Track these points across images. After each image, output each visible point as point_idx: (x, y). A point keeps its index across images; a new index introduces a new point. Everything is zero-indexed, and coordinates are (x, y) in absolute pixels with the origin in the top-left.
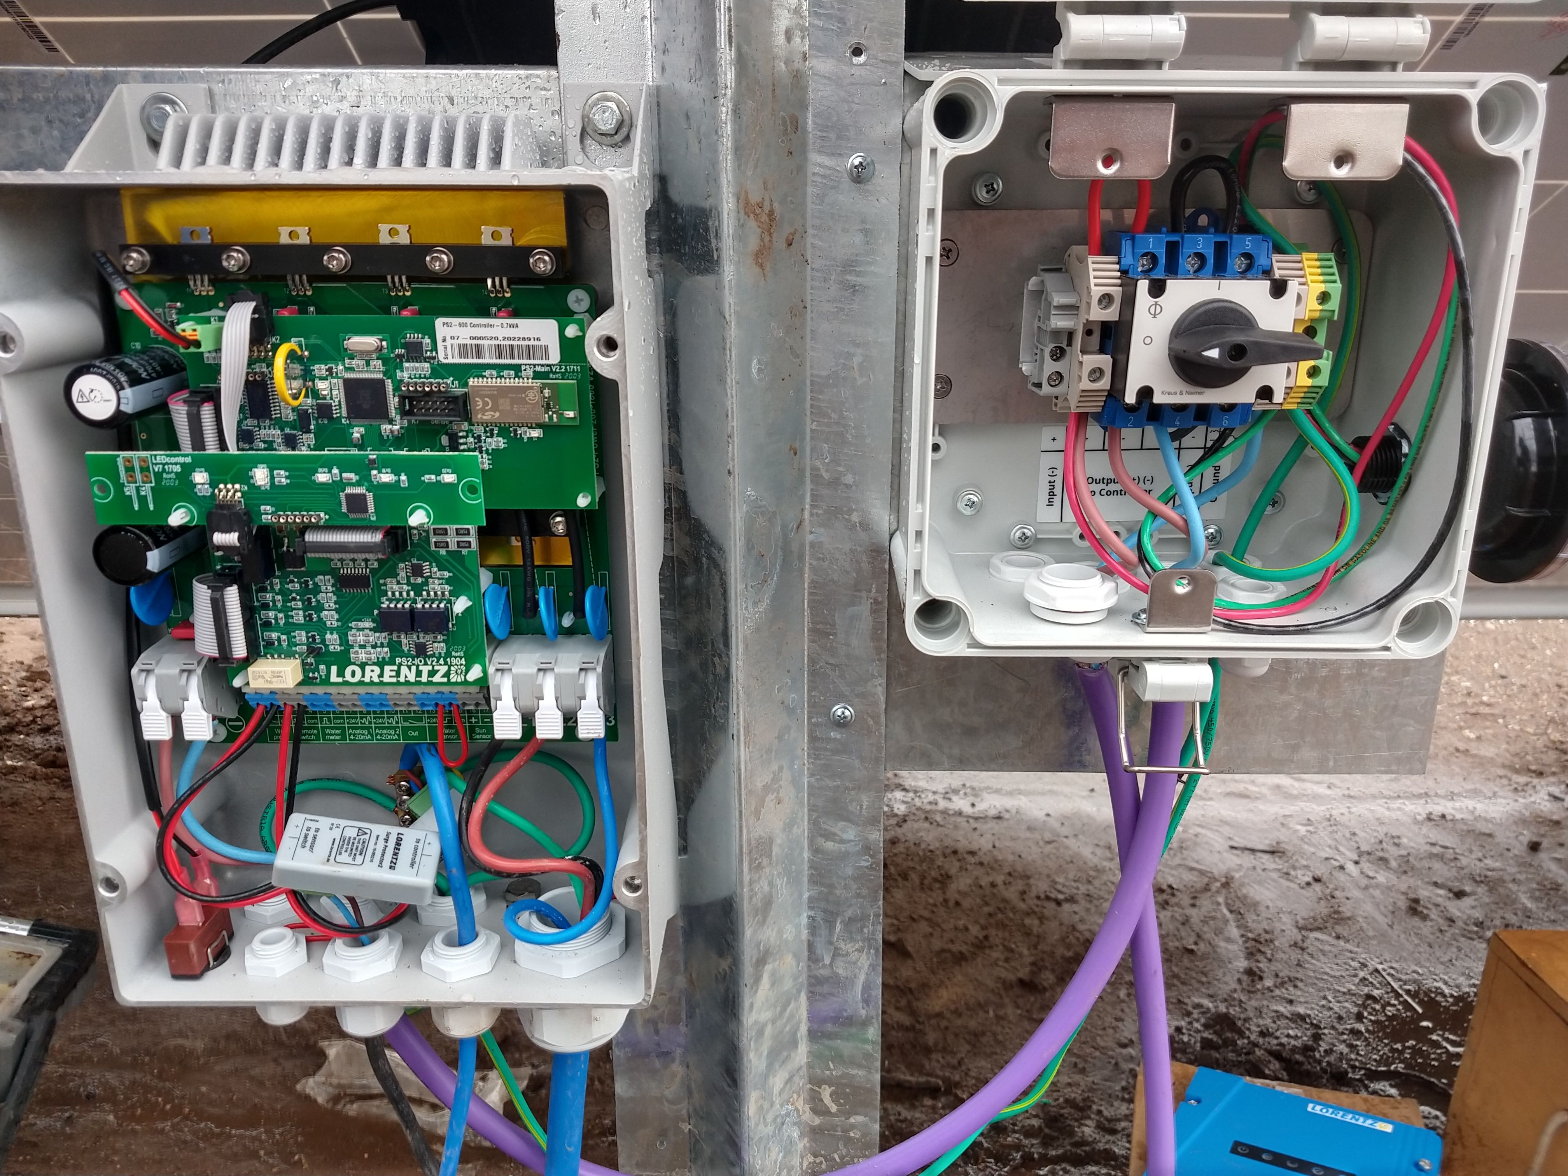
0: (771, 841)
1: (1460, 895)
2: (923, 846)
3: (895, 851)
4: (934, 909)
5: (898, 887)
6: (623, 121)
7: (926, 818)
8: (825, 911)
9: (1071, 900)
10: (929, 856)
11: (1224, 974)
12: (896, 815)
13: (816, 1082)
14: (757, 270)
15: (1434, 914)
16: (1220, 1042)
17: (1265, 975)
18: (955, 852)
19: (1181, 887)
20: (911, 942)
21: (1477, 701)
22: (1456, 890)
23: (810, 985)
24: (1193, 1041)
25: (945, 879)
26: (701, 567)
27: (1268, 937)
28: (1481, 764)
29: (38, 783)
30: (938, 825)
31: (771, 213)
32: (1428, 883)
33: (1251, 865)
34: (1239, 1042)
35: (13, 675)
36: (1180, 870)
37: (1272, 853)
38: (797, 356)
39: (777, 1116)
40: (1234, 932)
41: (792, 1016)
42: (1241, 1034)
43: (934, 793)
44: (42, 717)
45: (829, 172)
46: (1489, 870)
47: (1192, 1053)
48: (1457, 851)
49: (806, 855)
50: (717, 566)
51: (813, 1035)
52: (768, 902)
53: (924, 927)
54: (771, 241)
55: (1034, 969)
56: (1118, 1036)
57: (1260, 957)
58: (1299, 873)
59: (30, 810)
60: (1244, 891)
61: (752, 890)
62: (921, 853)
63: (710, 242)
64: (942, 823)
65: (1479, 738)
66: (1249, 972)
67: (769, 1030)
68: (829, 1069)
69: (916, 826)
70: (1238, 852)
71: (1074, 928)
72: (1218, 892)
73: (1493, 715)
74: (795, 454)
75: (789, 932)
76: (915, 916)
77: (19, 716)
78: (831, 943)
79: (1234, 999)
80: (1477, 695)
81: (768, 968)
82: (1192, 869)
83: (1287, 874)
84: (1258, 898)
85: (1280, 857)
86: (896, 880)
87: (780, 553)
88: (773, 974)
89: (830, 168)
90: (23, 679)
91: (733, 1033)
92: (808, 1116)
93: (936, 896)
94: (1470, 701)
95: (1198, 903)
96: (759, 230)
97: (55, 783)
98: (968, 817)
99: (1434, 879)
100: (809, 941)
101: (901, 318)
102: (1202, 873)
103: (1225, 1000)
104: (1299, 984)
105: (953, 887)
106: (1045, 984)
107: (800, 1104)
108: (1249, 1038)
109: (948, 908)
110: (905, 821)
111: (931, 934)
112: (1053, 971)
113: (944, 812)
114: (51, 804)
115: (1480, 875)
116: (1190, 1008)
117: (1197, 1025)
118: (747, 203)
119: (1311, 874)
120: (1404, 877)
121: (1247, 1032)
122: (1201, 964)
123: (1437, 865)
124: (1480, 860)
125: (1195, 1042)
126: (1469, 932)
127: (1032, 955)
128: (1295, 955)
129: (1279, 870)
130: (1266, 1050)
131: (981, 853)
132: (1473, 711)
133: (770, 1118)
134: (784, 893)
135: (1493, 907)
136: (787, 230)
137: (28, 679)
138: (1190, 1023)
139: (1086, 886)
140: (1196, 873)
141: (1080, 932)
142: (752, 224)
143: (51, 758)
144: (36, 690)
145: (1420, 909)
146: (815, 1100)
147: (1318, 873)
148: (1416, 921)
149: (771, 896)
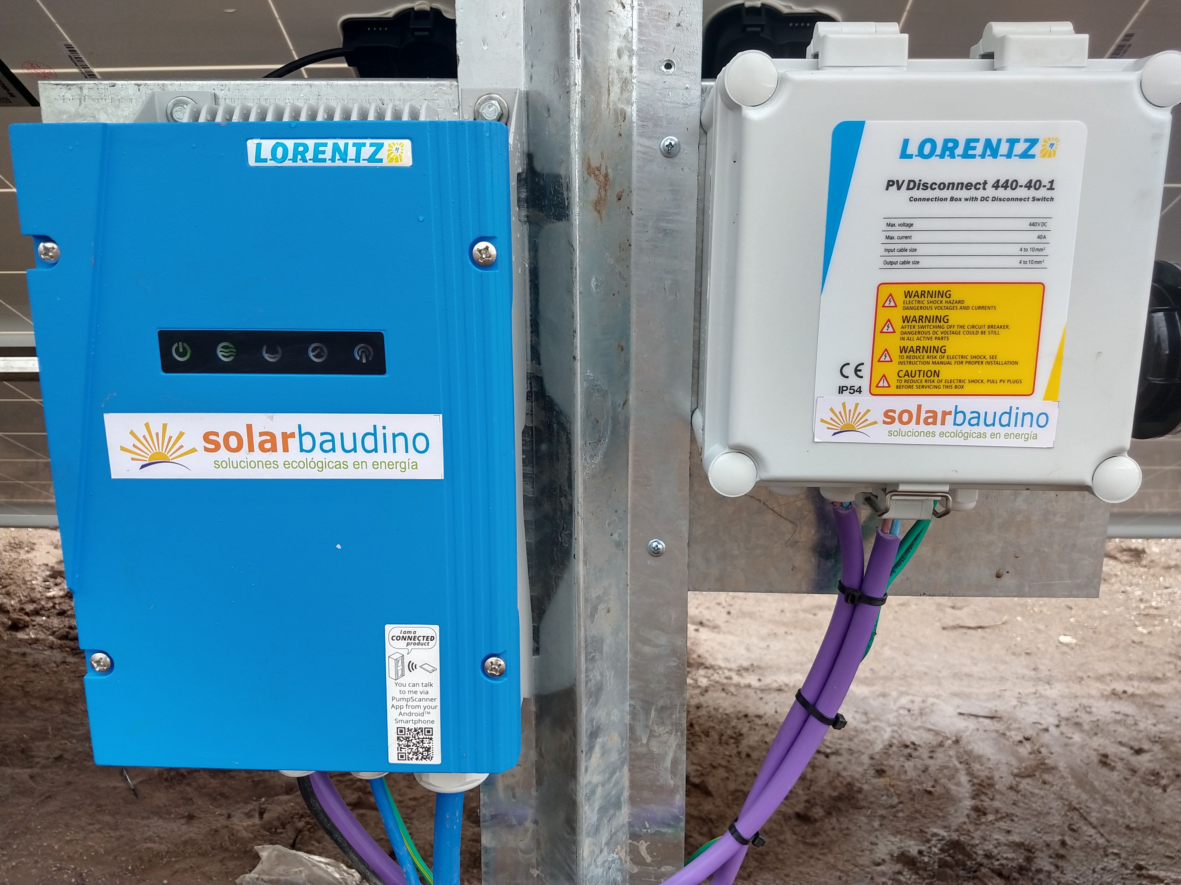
0: (602, 641)
1: (1139, 752)
2: (721, 711)
3: (700, 714)
4: (730, 759)
5: (701, 741)
6: (502, 114)
7: (723, 690)
8: (643, 701)
9: (836, 753)
10: (726, 719)
11: (956, 811)
12: (699, 687)
13: (634, 836)
14: (596, 214)
15: (1120, 765)
16: (954, 863)
17: (987, 811)
18: (746, 716)
19: (921, 743)
20: (712, 783)
21: (1148, 605)
22: (1137, 748)
23: (631, 760)
24: (932, 862)
25: (738, 737)
26: (553, 431)
27: (989, 782)
28: (1152, 653)
29: (55, 651)
30: (732, 694)
31: (606, 176)
32: (1113, 743)
33: (975, 727)
34: (969, 863)
35: (40, 573)
36: (921, 731)
37: (992, 718)
38: (624, 279)
39: (605, 861)
40: (964, 778)
41: (617, 783)
42: (969, 856)
43: (730, 670)
44: (60, 604)
45: (648, 150)
46: (1161, 732)
47: (932, 870)
48: (1137, 718)
49: (629, 656)
50: (564, 429)
51: (632, 800)
52: (599, 688)
53: (722, 773)
54: (606, 195)
55: (807, 805)
56: (873, 856)
57: (983, 797)
58: (1013, 733)
59: (48, 671)
60: (970, 747)
61: (587, 676)
62: (719, 716)
63: (562, 194)
64: (735, 693)
65: (1150, 633)
66: (976, 809)
67: (599, 791)
68: (646, 828)
69: (715, 695)
70: (966, 717)
71: (839, 775)
72: (949, 747)
73: (1160, 616)
74: (622, 350)
75: (615, 716)
76: (714, 764)
77: (43, 603)
78: (647, 726)
79: (964, 830)
80: (1147, 601)
81: (599, 740)
82: (930, 730)
83: (1004, 734)
84: (981, 752)
85: (998, 721)
86: (700, 736)
87: (610, 421)
88: (603, 747)
89: (648, 147)
90: (47, 576)
91: (572, 790)
92: (628, 865)
93: (732, 749)
94: (1142, 606)
95: (935, 755)
96: (597, 187)
97: (66, 651)
98: (756, 689)
99: (1119, 739)
100: (630, 724)
101: (699, 252)
102: (937, 733)
103: (957, 830)
104: (1015, 819)
105: (744, 742)
106: (816, 816)
107: (623, 854)
108: (975, 860)
109: (740, 758)
110: (707, 691)
111: (727, 778)
112: (822, 806)
113: (738, 686)
114: (62, 667)
115: (1155, 737)
116: (929, 836)
117: (935, 850)
118: (589, 166)
119: (1022, 735)
120: (1095, 738)
121: (974, 855)
122: (938, 802)
123: (1121, 729)
124: (1155, 725)
125: (934, 863)
126: (1148, 780)
127: (807, 795)
128: (1013, 795)
129: (997, 731)
130: (989, 868)
131: (765, 717)
132: (1145, 613)
133: (600, 861)
134: (611, 683)
135: (1167, 761)
136: (618, 189)
137: (51, 576)
138: (930, 848)
139: (849, 743)
140: (932, 733)
141: (843, 777)
142: (592, 181)
143: (65, 633)
144: (56, 585)
145: (1109, 762)
146: (633, 852)
147: (1028, 734)
148: (1105, 771)
149: (602, 684)
